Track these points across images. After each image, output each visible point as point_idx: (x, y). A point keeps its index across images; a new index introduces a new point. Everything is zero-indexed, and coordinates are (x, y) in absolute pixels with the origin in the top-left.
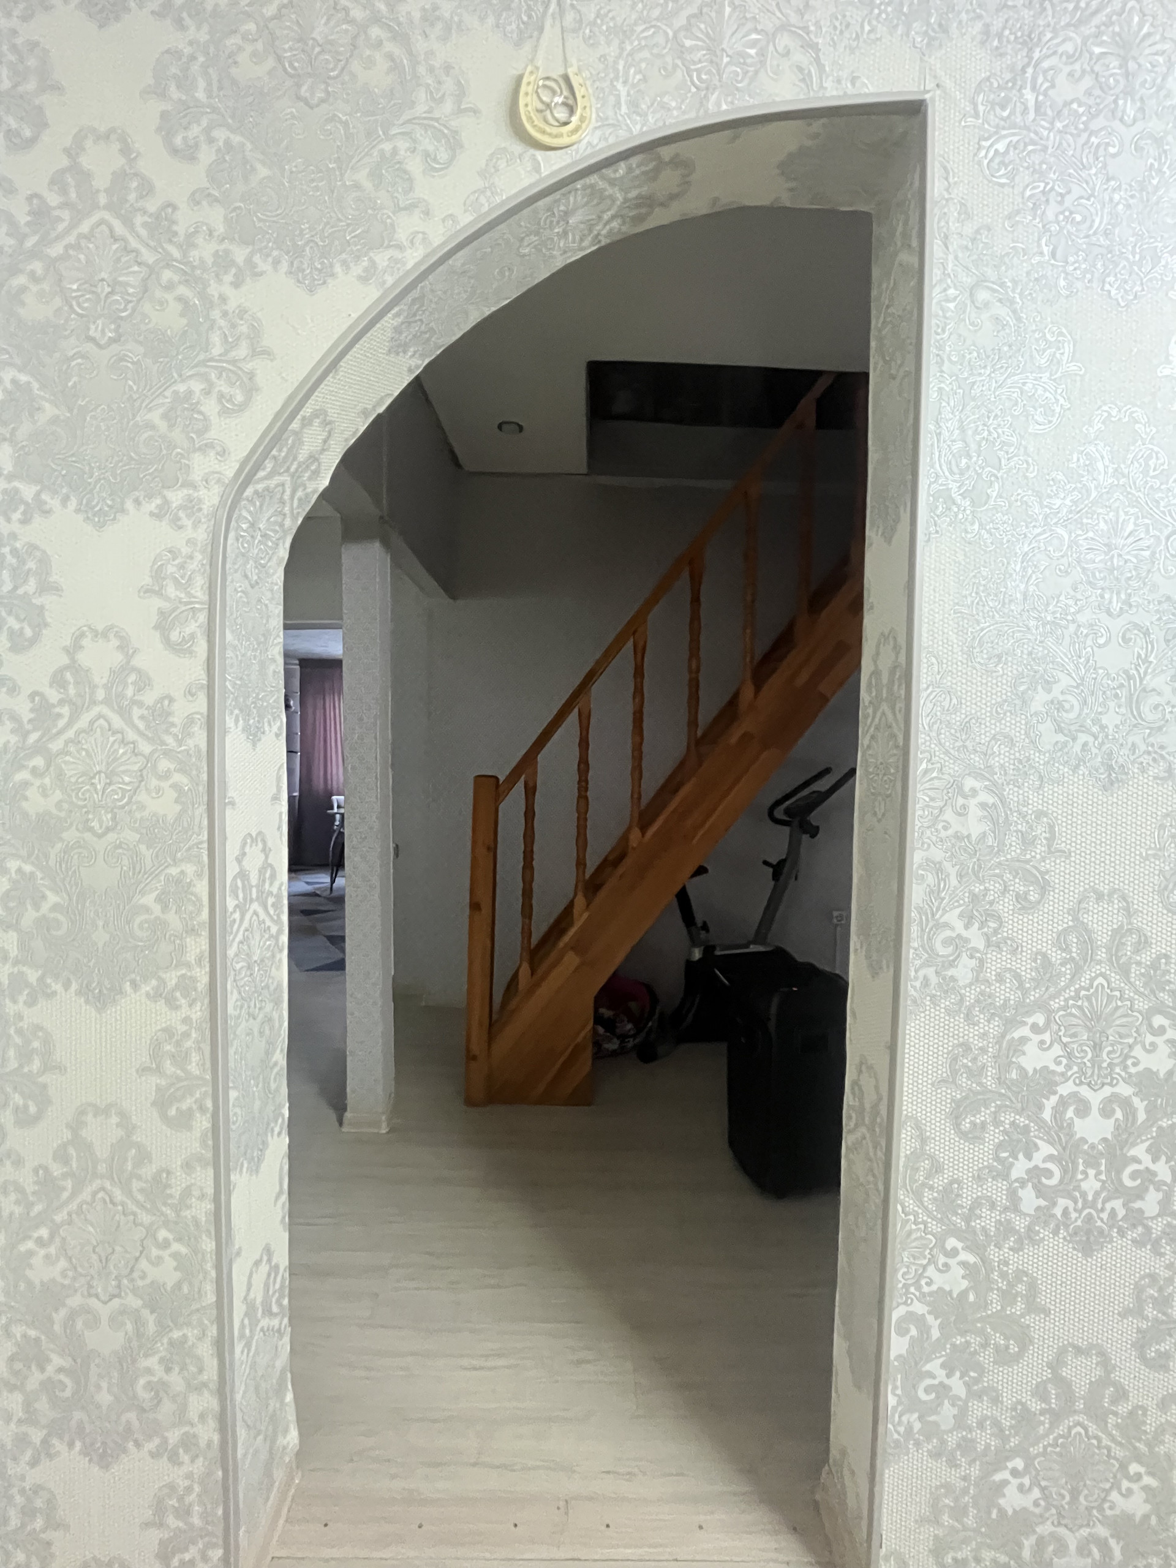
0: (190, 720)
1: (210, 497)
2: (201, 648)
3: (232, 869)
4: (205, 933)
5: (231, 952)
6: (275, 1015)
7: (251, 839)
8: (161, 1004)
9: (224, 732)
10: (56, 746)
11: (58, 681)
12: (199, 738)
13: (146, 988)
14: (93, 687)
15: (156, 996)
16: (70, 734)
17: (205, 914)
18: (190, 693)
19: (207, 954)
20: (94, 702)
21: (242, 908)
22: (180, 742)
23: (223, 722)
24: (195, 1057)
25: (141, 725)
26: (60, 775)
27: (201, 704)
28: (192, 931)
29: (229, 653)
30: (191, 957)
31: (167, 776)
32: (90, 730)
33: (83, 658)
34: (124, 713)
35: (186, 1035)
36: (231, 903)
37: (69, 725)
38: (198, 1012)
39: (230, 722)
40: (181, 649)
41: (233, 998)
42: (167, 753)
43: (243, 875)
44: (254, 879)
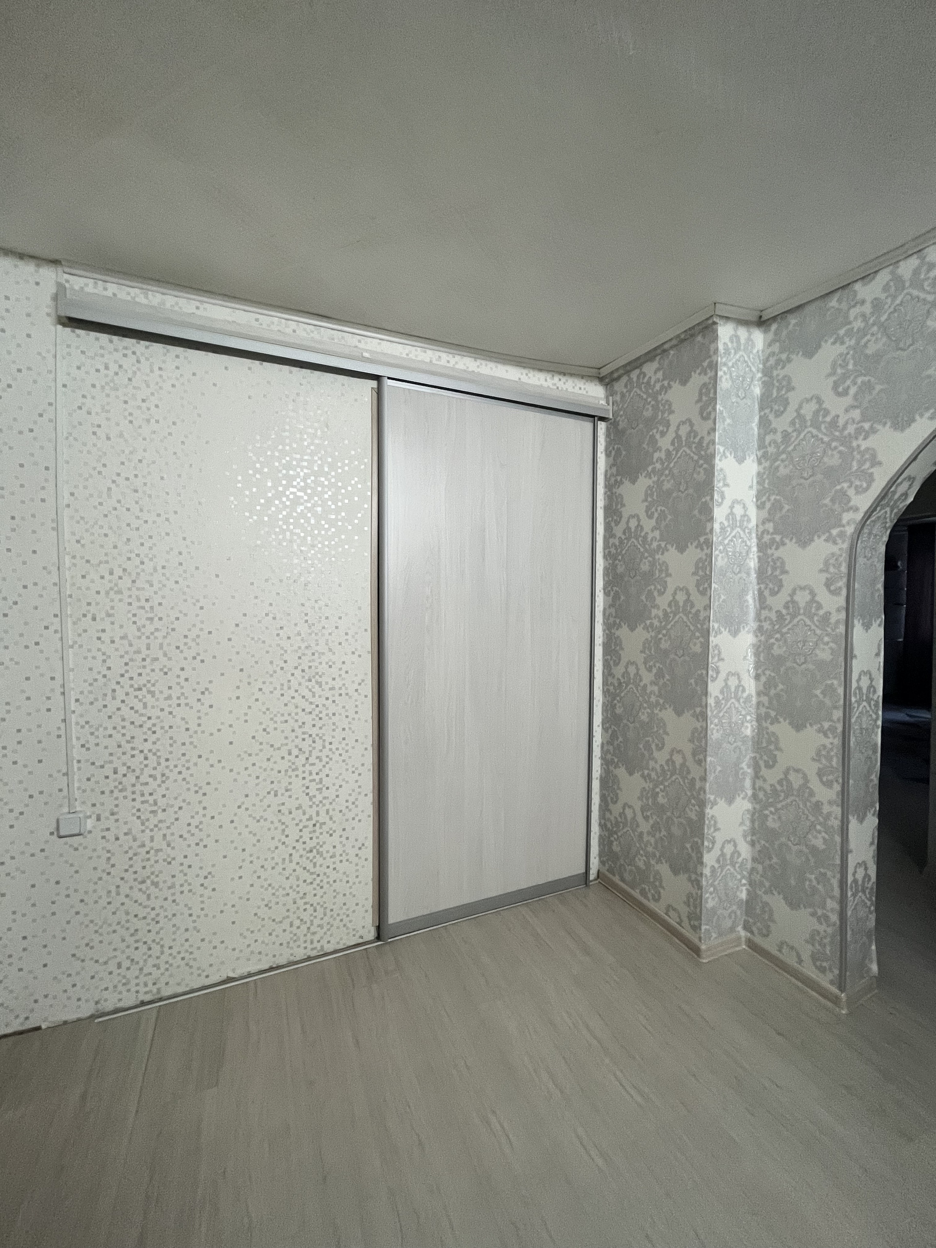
0: (838, 622)
1: (850, 530)
2: (844, 592)
3: (854, 685)
4: (842, 709)
5: (853, 720)
6: (873, 757)
7: (862, 673)
8: (821, 735)
9: (853, 627)
10: (785, 630)
11: (786, 607)
12: (842, 629)
13: (815, 727)
14: (799, 609)
15: (819, 731)
16: (790, 626)
17: (842, 702)
18: (838, 610)
19: (842, 719)
20: (799, 614)
21: (859, 702)
22: (833, 630)
23: (853, 622)
24: (835, 760)
25: (817, 623)
26: (786, 641)
27: (843, 615)
28: (836, 708)
29: (856, 593)
30: (835, 718)
31: (827, 643)
32: (797, 625)
33: (796, 598)
34: (811, 618)
35: (832, 749)
36: (853, 699)
37: (790, 623)
38: (837, 741)
39: (856, 622)
40: (836, 592)
41: (853, 740)
42: (828, 635)
43: (859, 688)
44: (865, 691)
